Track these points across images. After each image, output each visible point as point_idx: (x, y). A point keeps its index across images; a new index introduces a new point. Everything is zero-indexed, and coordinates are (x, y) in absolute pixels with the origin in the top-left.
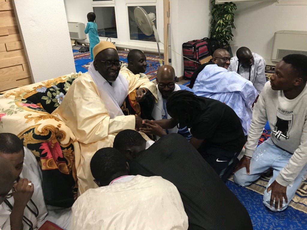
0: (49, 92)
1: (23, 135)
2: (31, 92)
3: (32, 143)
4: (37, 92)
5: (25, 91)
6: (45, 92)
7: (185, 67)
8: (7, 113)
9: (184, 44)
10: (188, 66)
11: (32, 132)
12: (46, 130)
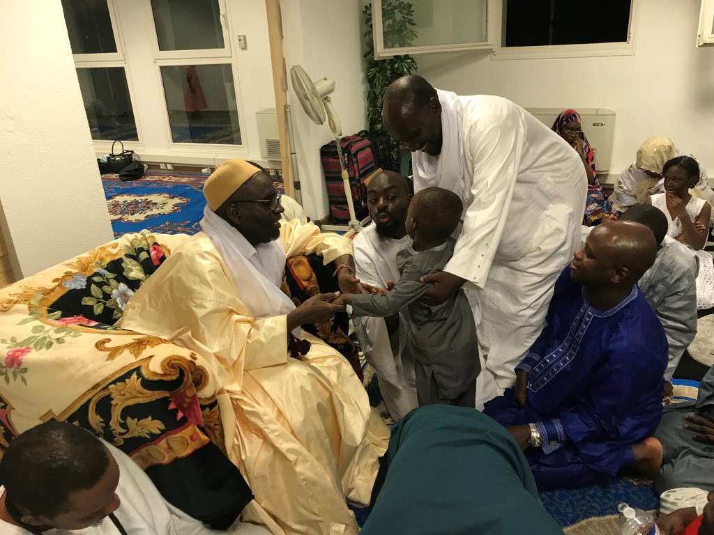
0: (93, 287)
1: (106, 388)
2: (53, 290)
3: (141, 400)
4: (67, 290)
5: (37, 291)
6: (84, 287)
7: (330, 197)
8: (32, 346)
9: (324, 147)
10: (338, 195)
11: (134, 376)
12: (172, 366)
